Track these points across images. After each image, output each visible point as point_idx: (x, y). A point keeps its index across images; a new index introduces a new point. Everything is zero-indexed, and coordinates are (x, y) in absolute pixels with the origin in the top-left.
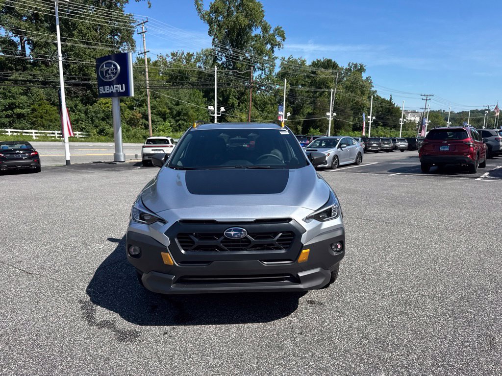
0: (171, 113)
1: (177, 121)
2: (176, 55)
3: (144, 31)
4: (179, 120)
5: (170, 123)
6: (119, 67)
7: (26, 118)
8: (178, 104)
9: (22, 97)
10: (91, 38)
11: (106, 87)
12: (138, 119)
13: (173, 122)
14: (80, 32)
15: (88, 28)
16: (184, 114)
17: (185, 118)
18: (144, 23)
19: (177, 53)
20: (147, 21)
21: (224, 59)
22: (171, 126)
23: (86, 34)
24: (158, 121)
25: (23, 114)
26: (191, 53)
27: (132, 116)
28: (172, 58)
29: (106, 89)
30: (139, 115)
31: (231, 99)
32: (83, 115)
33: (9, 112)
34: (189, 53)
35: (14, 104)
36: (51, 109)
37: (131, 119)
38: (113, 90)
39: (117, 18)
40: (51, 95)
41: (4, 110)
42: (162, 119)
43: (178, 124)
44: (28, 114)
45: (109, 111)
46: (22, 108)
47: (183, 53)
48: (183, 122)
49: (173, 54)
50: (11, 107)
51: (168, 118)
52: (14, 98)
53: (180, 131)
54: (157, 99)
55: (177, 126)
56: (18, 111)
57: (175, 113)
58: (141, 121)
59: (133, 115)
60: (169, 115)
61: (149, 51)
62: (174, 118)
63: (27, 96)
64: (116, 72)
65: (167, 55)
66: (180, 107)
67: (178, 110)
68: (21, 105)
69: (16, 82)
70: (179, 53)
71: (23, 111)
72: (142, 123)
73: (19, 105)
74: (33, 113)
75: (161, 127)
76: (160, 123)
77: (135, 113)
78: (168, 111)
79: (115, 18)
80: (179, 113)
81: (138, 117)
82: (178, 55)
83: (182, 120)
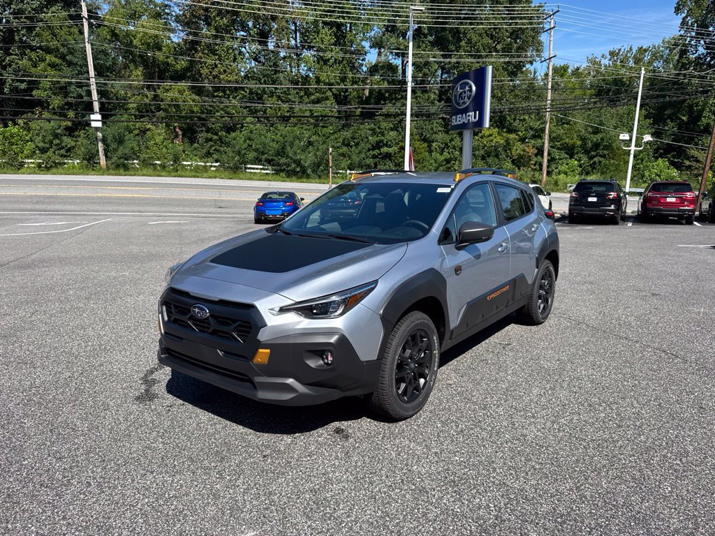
0: (583, 146)
1: (591, 158)
2: (618, 53)
3: (552, 26)
4: (595, 156)
5: (579, 161)
6: (474, 88)
7: (393, 158)
8: (596, 131)
9: (391, 133)
10: (481, 48)
11: (458, 116)
12: (530, 156)
13: (584, 159)
14: (469, 41)
15: (480, 35)
16: (605, 146)
17: (606, 152)
18: (553, 14)
19: (620, 50)
20: (558, 11)
21: (701, 50)
22: (580, 166)
23: (476, 43)
24: (562, 159)
25: (390, 154)
26: (644, 48)
27: (522, 153)
28: (610, 60)
29: (458, 119)
30: (532, 151)
31: (705, 117)
32: (457, 152)
33: (376, 152)
34: (641, 48)
35: (381, 141)
36: (421, 147)
37: (521, 157)
38: (465, 120)
39: (521, 14)
40: (423, 129)
41: (371, 149)
42: (568, 156)
43: (591, 162)
44: (395, 153)
45: (492, 146)
46: (390, 147)
47: (631, 49)
48: (601, 159)
49: (612, 54)
50: (378, 145)
51: (577, 153)
52: (383, 134)
53: (593, 173)
54: (565, 125)
55: (591, 165)
56: (385, 150)
57: (590, 145)
58: (535, 159)
59: (524, 150)
60: (580, 149)
61: (555, 56)
62: (587, 152)
63: (397, 131)
64: (470, 95)
65: (603, 56)
66: (599, 136)
67: (595, 140)
68: (389, 143)
69: (387, 116)
70: (622, 50)
71: (390, 150)
72: (536, 162)
73: (387, 142)
74: (400, 152)
75: (563, 168)
76: (564, 161)
77: (526, 148)
78: (579, 143)
79: (519, 14)
80: (596, 146)
81: (530, 154)
82: (621, 53)
83: (601, 156)
